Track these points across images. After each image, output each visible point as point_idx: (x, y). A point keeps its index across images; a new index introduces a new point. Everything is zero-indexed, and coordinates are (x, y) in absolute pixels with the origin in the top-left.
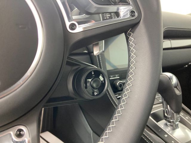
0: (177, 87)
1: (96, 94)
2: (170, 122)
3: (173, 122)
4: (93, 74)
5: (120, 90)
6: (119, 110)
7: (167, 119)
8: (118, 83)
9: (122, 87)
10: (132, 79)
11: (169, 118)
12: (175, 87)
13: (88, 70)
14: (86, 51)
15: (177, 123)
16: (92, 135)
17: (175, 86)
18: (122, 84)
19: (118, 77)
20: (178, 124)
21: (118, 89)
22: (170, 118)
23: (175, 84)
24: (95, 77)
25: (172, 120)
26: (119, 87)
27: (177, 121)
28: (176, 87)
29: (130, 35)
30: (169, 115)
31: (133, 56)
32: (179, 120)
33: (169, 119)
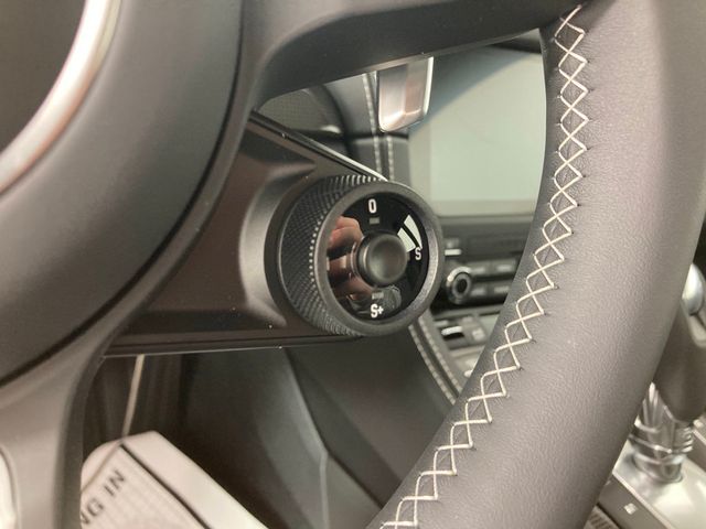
0: (702, 314)
1: (376, 310)
2: (648, 452)
3: (663, 454)
4: (373, 211)
5: (457, 302)
6: (482, 401)
7: (640, 441)
8: (454, 272)
9: (467, 291)
10: (558, 258)
11: (650, 438)
12: (692, 315)
13: (351, 189)
14: (334, 129)
15: (678, 460)
16: (323, 468)
17: (694, 308)
18: (469, 282)
19: (454, 248)
20: (680, 465)
21: (450, 299)
22: (653, 435)
23: (695, 300)
24: (379, 229)
25: (657, 448)
26: (454, 292)
27: (681, 453)
28: (695, 314)
29: (569, 37)
30: (651, 426)
31: (572, 147)
32: (689, 449)
33: (647, 440)
